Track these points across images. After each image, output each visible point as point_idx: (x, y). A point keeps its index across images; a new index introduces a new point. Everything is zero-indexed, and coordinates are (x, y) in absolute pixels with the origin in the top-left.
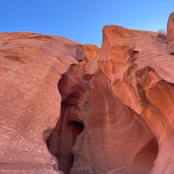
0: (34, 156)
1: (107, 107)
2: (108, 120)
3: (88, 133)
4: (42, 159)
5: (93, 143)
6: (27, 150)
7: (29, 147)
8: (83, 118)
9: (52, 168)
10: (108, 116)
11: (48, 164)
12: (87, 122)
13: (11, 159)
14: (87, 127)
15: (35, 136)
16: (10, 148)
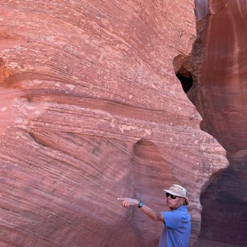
0: (166, 100)
1: (237, 50)
2: (236, 72)
3: (201, 92)
4: (180, 108)
5: (210, 108)
6: (153, 86)
7: (156, 82)
8: (193, 67)
9: (198, 126)
10: (236, 66)
11: (191, 119)
12: (199, 75)
13: (131, 97)
14: (199, 82)
15: (161, 65)
16: (126, 76)
